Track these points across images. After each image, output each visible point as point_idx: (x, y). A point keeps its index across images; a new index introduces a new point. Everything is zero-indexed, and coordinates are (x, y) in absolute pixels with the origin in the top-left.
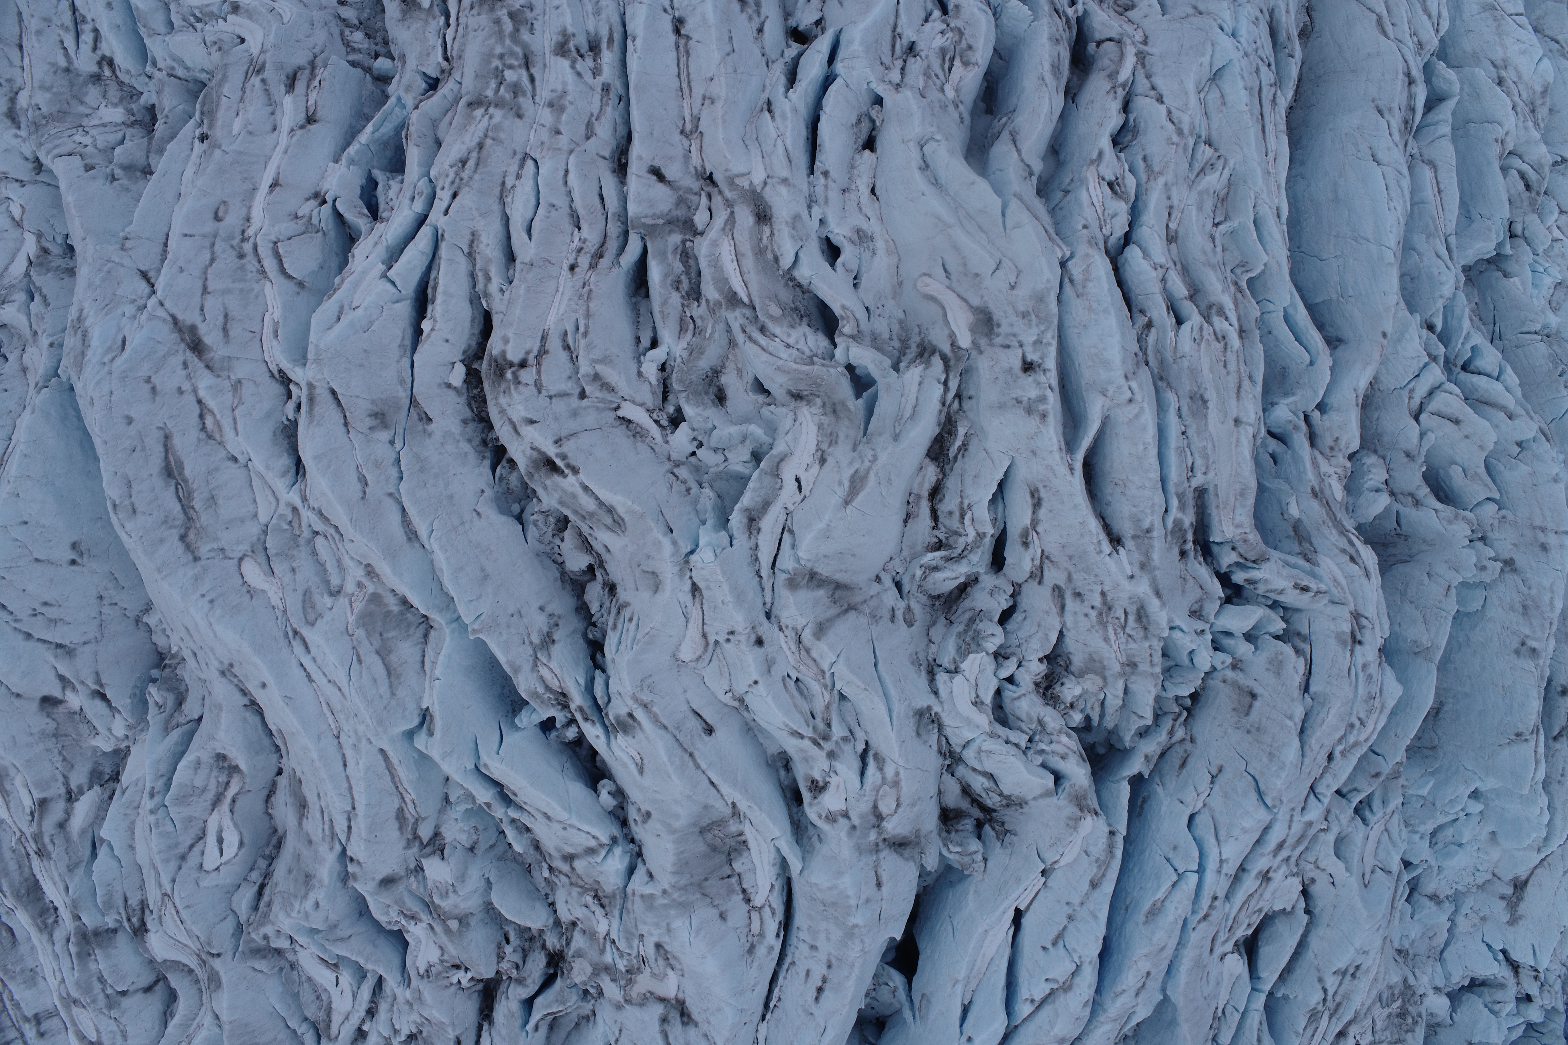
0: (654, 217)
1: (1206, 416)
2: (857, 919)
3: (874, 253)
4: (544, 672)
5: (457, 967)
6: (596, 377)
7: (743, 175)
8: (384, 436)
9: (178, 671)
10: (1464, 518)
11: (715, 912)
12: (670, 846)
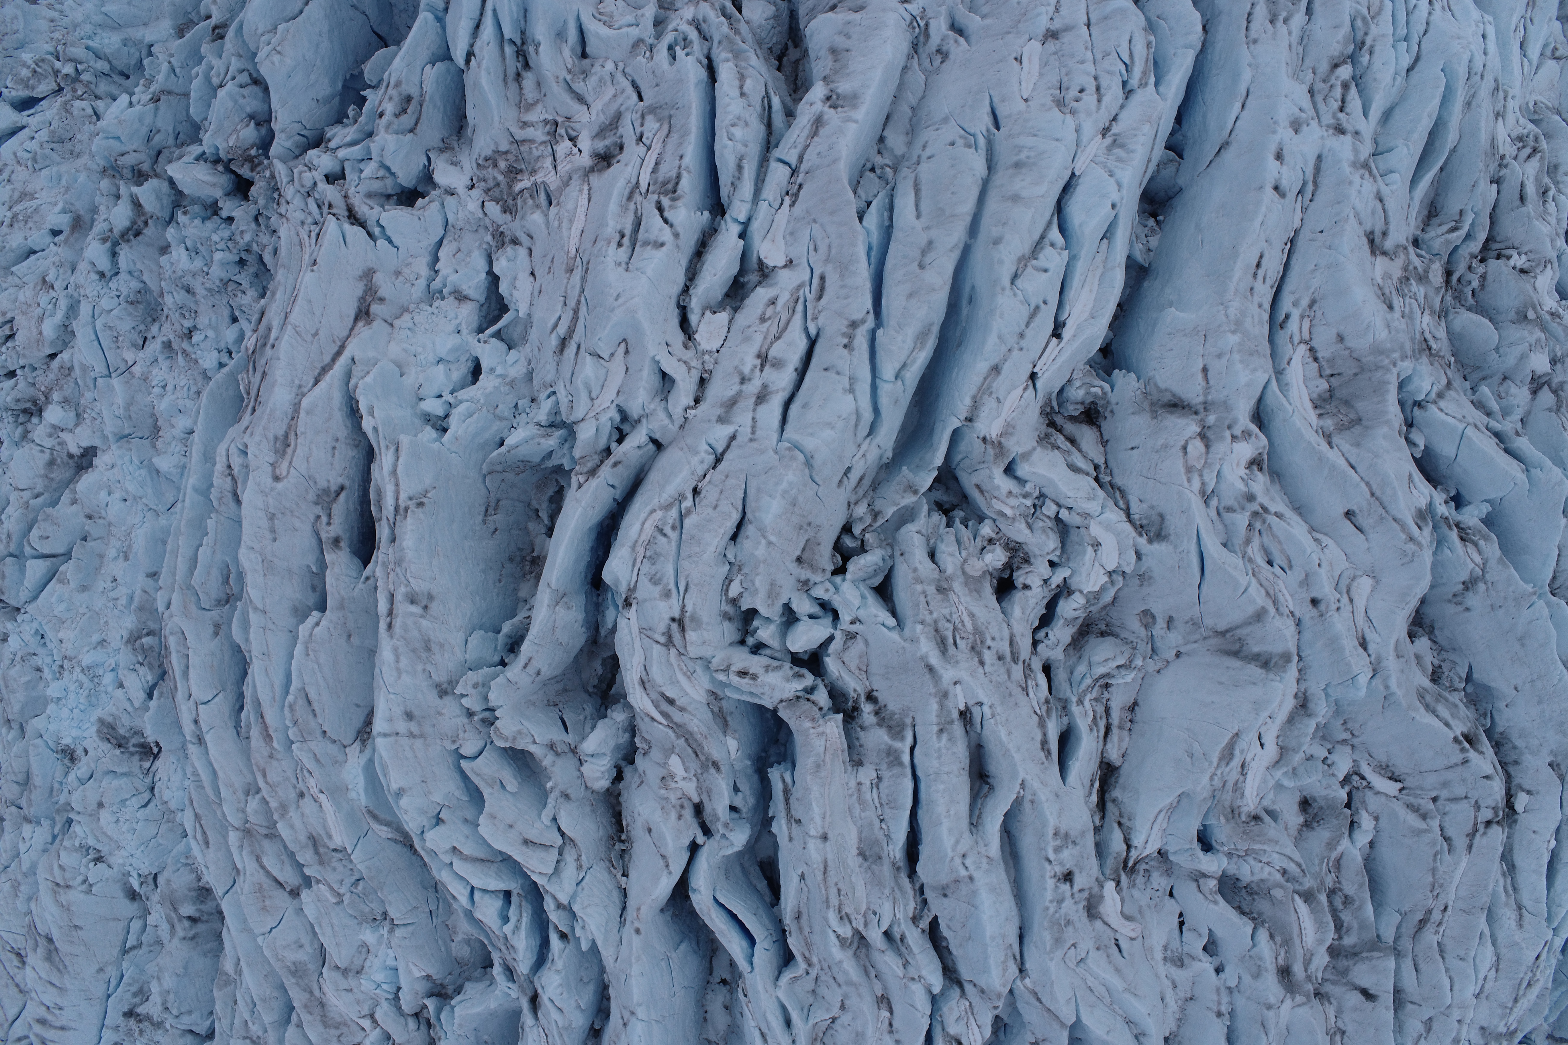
0: (1371, 959)
1: (860, 840)
2: (1233, 339)
3: (1165, 948)
6: (1424, 817)
10: (507, 740)
11: (1351, 342)
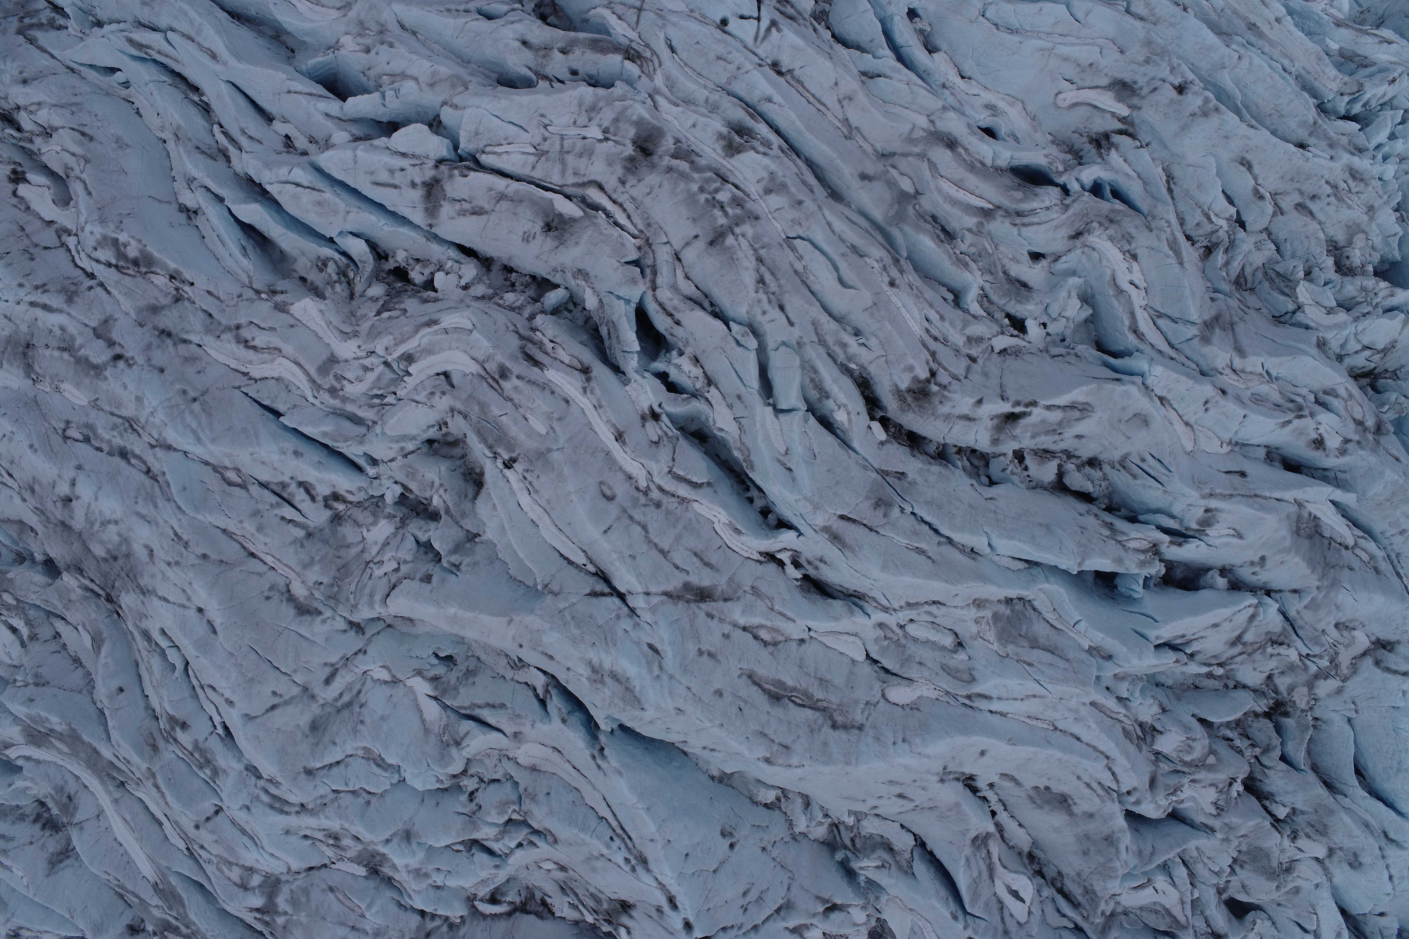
4: (1132, 544)
5: (1231, 784)
7: (913, 129)
8: (896, 512)
9: (863, 833)
12: (1297, 559)
